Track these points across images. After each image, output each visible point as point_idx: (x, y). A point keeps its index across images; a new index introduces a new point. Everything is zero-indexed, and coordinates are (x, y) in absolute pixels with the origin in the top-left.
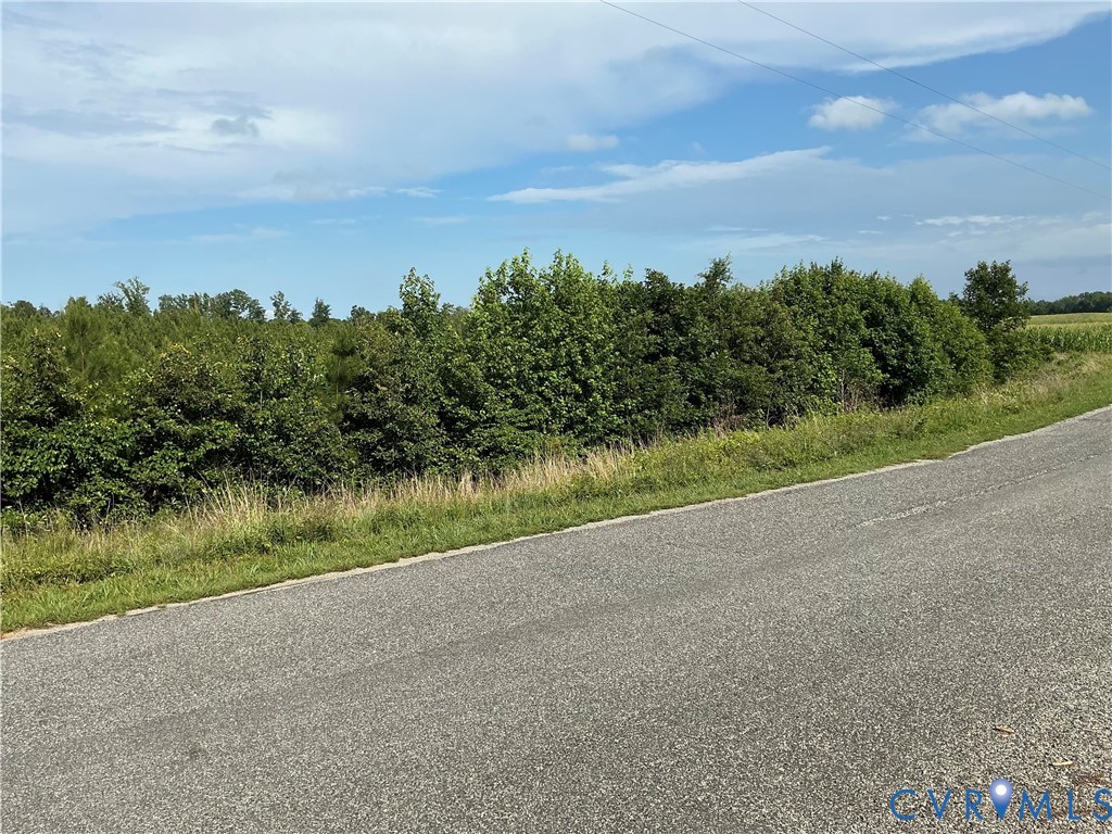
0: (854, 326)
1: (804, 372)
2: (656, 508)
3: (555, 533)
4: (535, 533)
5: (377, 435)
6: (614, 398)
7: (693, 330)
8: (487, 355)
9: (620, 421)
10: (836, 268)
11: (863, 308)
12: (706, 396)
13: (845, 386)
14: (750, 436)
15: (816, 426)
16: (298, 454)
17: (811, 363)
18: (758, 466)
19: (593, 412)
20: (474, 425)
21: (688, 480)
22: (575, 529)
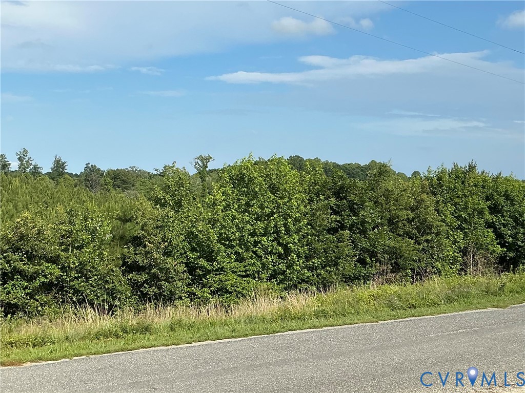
0: (481, 213)
1: (442, 244)
2: (326, 326)
3: (271, 335)
4: (260, 335)
5: (143, 277)
6: (306, 257)
7: (362, 212)
8: (221, 224)
9: (309, 274)
10: (472, 168)
11: (487, 199)
12: (371, 259)
13: (473, 256)
14: (394, 288)
15: (436, 285)
16: (94, 287)
17: (448, 238)
18: (392, 307)
19: (291, 266)
20: (209, 272)
21: (348, 313)
22: (282, 333)
